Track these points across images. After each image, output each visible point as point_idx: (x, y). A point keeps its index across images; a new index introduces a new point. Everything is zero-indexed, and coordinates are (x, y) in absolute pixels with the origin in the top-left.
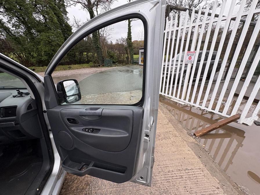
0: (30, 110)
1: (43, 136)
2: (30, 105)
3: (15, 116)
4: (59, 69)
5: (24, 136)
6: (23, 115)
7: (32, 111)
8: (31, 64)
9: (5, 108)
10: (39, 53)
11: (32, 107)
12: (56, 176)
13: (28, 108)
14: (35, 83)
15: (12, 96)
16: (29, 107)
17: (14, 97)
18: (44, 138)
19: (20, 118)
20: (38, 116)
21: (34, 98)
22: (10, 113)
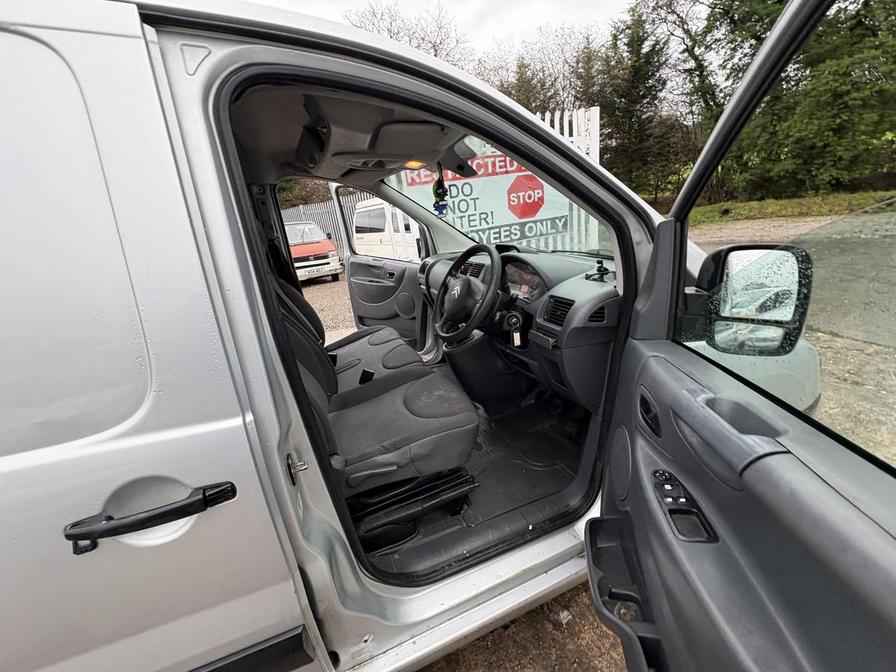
0: (594, 324)
1: (601, 411)
2: (602, 308)
3: (561, 325)
4: (825, 209)
5: (563, 384)
6: (575, 328)
7: (599, 327)
8: (727, 192)
9: (558, 302)
10: (772, 150)
11: (604, 317)
12: (578, 542)
13: (591, 317)
14: (639, 243)
15: (584, 275)
16: (597, 314)
17: (588, 277)
18: (600, 419)
19: (565, 336)
20: (611, 351)
21: (621, 293)
22: (558, 316)
